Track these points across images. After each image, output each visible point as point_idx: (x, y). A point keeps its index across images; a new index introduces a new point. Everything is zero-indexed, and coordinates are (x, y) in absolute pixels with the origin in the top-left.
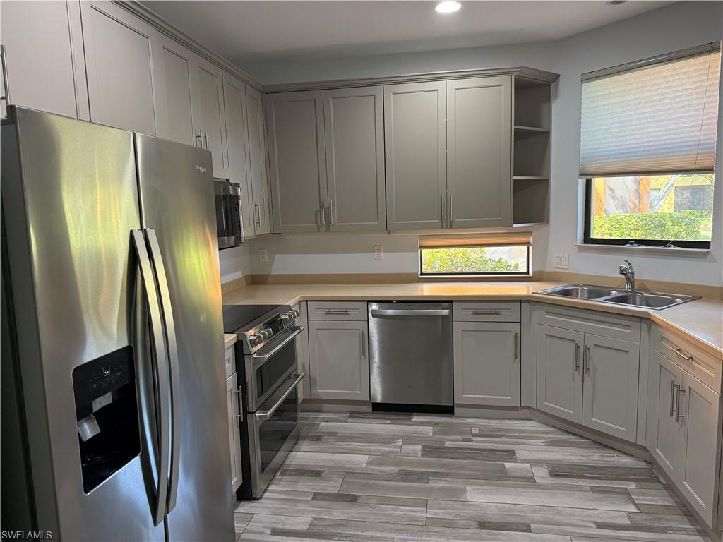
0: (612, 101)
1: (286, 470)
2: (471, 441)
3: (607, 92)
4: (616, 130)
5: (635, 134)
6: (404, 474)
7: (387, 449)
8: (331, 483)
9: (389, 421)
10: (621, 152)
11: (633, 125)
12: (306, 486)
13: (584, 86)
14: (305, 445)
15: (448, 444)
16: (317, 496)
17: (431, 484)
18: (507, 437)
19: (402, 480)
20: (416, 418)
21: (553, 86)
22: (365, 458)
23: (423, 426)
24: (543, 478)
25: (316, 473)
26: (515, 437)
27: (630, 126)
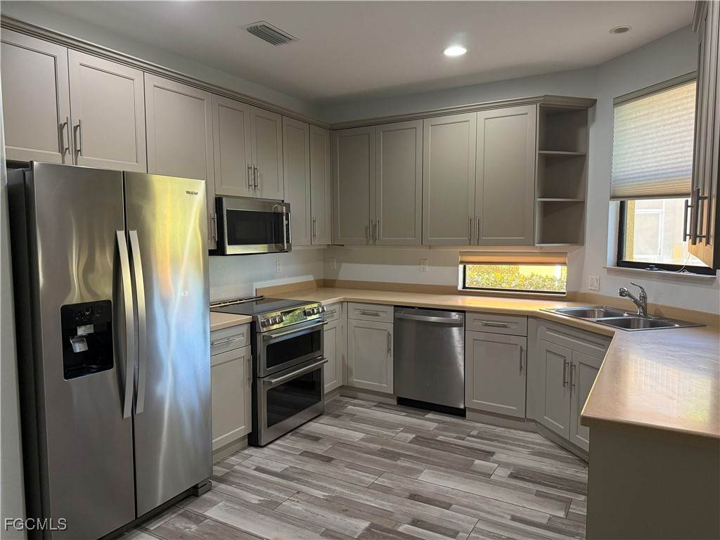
0: (638, 124)
1: (297, 433)
2: (463, 439)
3: (634, 115)
4: (640, 153)
5: (656, 157)
6: (384, 452)
7: (385, 432)
8: (322, 447)
9: (405, 414)
10: (645, 174)
11: (654, 148)
12: (303, 445)
13: (616, 110)
14: (324, 419)
15: (440, 438)
16: (305, 454)
17: (399, 462)
18: (499, 441)
19: (378, 455)
20: (430, 416)
21: (590, 111)
22: (362, 435)
23: (430, 423)
24: (500, 476)
25: (316, 439)
26: (506, 443)
27: (652, 148)
